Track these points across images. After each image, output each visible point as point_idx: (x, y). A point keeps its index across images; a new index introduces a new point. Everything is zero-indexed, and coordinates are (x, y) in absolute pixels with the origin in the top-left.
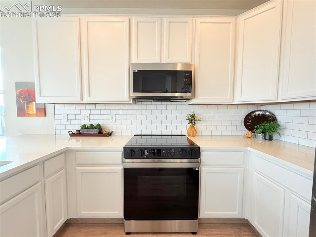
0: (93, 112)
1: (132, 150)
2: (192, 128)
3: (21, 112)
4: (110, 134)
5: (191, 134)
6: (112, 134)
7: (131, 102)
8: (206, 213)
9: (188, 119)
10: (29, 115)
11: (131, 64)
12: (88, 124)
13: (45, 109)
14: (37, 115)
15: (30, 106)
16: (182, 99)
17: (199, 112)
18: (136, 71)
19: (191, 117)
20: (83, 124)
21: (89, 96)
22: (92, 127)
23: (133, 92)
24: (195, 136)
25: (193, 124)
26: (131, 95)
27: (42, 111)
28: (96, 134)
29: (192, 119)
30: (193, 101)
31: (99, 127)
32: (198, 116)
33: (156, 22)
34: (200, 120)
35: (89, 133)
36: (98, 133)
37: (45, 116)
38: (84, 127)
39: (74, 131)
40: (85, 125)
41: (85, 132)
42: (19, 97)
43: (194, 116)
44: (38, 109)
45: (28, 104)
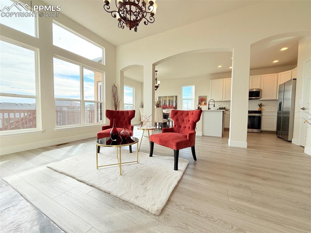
3: (200, 104)
5: (260, 110)
9: (259, 105)
10: (202, 105)
12: (221, 107)
13: (206, 103)
14: (204, 105)
16: (256, 99)
17: (263, 103)
21: (225, 99)
25: (261, 107)
29: (260, 105)
30: (260, 99)
31: (225, 108)
32: (262, 104)
34: (263, 105)
37: (206, 105)
42: (199, 100)
43: (261, 104)
44: (204, 103)
45: (202, 102)
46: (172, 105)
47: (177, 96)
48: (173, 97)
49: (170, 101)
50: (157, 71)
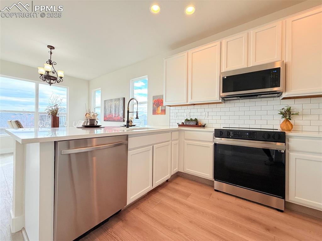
0: (192, 111)
1: (220, 131)
2: (286, 122)
3: (154, 112)
4: (204, 126)
5: (285, 128)
6: (205, 126)
7: (221, 101)
8: (296, 197)
9: (281, 113)
10: (158, 114)
11: (221, 73)
12: (189, 119)
13: (165, 110)
14: (161, 114)
15: (158, 108)
17: (295, 106)
18: (225, 77)
19: (285, 111)
20: (186, 119)
21: (192, 99)
22: (191, 120)
23: (223, 93)
24: (290, 130)
25: (288, 117)
26: (221, 95)
27: (164, 111)
28: (194, 125)
29: (287, 114)
30: (285, 95)
31: (196, 120)
32: (293, 111)
33: (243, 37)
34: (297, 114)
35: (190, 124)
36: (195, 124)
37: (165, 114)
38: (187, 120)
39: (181, 124)
40: (187, 119)
41: (187, 124)
42: (154, 104)
43: (289, 110)
44: (161, 110)
45: (157, 107)
46: (119, 115)
47: (124, 98)
48: (119, 99)
49: (115, 107)
50: (54, 48)
